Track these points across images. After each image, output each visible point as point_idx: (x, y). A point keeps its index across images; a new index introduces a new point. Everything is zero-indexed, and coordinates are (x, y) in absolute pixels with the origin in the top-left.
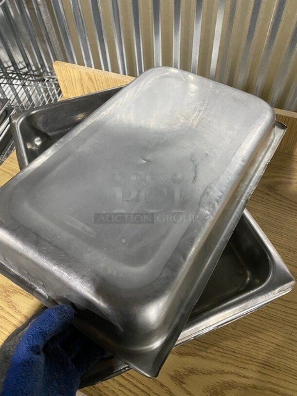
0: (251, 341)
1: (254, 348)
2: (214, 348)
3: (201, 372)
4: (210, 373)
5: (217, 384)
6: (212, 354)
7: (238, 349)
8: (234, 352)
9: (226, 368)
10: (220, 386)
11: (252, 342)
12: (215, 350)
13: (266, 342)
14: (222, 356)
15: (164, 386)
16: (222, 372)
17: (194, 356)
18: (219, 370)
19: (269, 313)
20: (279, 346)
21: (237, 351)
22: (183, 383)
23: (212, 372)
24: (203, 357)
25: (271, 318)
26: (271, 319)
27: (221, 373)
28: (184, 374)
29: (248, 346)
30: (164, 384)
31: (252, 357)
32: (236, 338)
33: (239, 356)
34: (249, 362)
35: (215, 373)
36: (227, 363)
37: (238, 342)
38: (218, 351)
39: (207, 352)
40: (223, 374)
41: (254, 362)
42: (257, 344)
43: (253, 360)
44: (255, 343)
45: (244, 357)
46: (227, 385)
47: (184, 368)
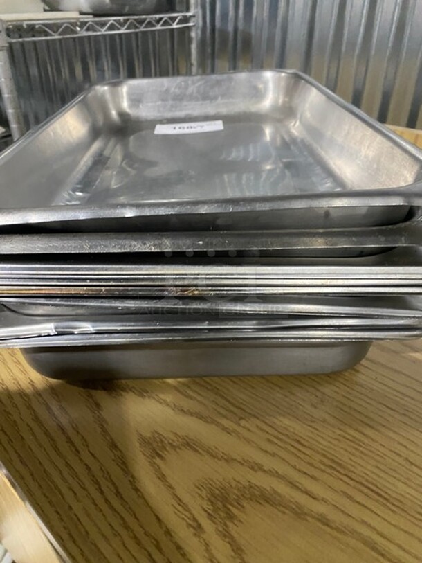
0: (347, 436)
1: (349, 449)
2: (258, 422)
3: (208, 452)
4: (229, 460)
5: (234, 484)
6: (249, 430)
7: (310, 440)
8: (300, 443)
9: (268, 463)
10: (238, 490)
11: (344, 437)
12: (257, 426)
13: (382, 449)
14: (269, 441)
15: (116, 447)
16: (256, 467)
17: (207, 422)
18: (250, 460)
19: (404, 405)
20: (412, 463)
21: (306, 443)
22: (160, 456)
23: (232, 459)
24: (225, 429)
25: (406, 413)
26: (405, 415)
27: (252, 468)
28: (170, 443)
29: (336, 442)
30: (118, 444)
31: (337, 463)
32: (312, 422)
33: (308, 452)
34: (329, 470)
35: (240, 462)
36: (274, 455)
37: (316, 429)
38: (262, 430)
39: (239, 425)
40: (256, 471)
41: (338, 472)
42: (360, 445)
43: (339, 469)
44: (354, 442)
45: (318, 457)
46: (257, 493)
47: (176, 434)
